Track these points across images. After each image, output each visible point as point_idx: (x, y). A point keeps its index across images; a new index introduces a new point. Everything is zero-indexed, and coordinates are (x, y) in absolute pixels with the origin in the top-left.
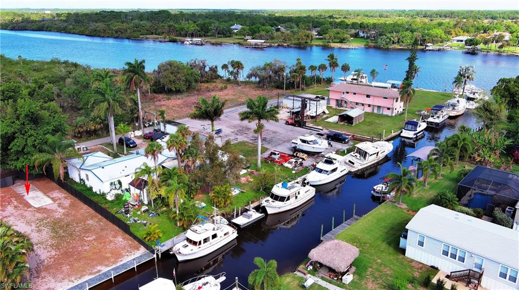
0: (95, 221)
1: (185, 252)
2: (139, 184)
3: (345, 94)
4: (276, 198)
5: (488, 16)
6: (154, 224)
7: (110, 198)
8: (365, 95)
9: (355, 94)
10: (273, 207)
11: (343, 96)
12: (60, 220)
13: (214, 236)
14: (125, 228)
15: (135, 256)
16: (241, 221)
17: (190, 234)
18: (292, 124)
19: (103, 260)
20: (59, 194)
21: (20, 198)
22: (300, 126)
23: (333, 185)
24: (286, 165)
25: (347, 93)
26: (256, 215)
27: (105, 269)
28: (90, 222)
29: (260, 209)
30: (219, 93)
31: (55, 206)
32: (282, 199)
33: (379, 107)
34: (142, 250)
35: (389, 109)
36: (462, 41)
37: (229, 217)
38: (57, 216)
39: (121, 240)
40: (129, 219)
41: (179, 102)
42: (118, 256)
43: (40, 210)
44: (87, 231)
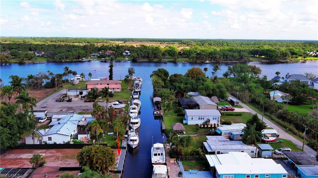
2: (83, 132)
3: (96, 85)
4: (134, 123)
5: (86, 42)
7: (72, 143)
8: (106, 84)
9: (101, 84)
10: (136, 127)
11: (95, 86)
25: (97, 84)
31: (50, 154)
32: (137, 123)
33: (113, 89)
35: (118, 89)
36: (95, 56)
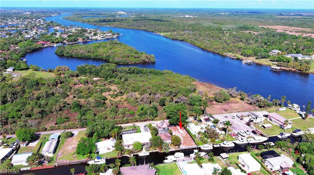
0: (190, 138)
1: (202, 148)
2: (199, 133)
4: (223, 143)
6: (200, 142)
7: (193, 134)
10: (222, 145)
12: (184, 136)
13: (208, 147)
14: (194, 141)
15: (195, 146)
16: (215, 146)
17: (204, 145)
18: (247, 124)
19: (190, 145)
20: (184, 131)
21: (178, 130)
22: (248, 126)
23: (242, 145)
24: (233, 137)
26: (218, 146)
27: (190, 147)
28: (189, 138)
29: (220, 145)
30: (235, 105)
31: (183, 133)
32: (224, 144)
34: (196, 146)
37: (213, 144)
38: (184, 135)
39: (193, 143)
40: (196, 140)
41: (220, 106)
42: (192, 145)
43: (181, 133)
44: (188, 140)
